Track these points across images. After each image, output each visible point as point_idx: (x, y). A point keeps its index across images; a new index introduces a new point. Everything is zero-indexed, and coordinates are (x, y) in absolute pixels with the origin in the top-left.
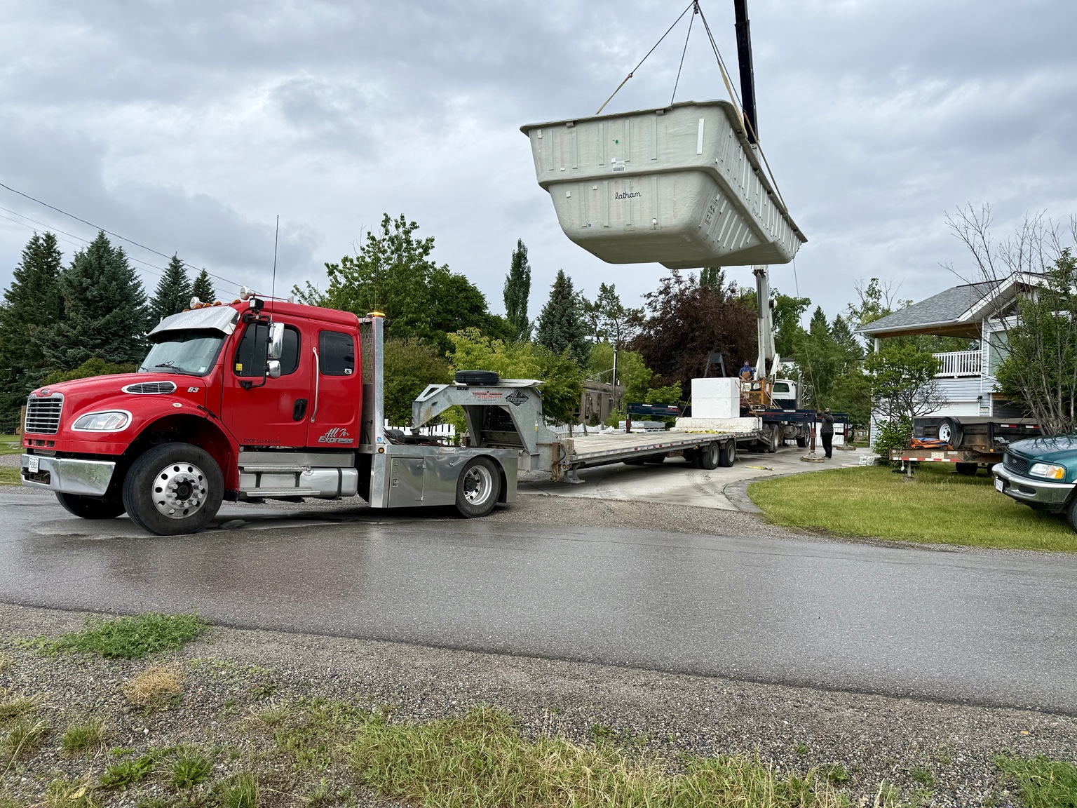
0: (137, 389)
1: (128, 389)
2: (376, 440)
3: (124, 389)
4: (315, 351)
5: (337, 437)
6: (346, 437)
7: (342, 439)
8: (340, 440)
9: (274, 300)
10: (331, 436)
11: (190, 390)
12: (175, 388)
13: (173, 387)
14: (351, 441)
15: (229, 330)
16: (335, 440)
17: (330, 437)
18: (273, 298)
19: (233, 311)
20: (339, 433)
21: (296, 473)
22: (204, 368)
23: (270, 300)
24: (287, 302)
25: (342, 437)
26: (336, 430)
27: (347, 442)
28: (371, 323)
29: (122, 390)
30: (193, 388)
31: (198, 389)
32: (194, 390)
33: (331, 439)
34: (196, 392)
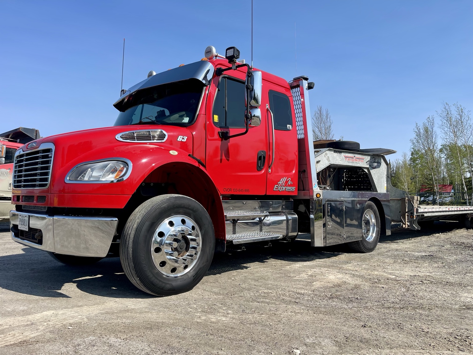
2: (314, 186)
4: (267, 106)
5: (286, 185)
6: (291, 185)
10: (282, 185)
11: (180, 138)
12: (166, 138)
13: (165, 135)
14: (294, 188)
16: (284, 188)
20: (286, 182)
22: (188, 119)
25: (289, 186)
26: (285, 180)
27: (291, 189)
28: (298, 86)
29: (116, 138)
30: (182, 137)
31: (186, 138)
32: (183, 138)
33: (282, 187)
34: (185, 141)
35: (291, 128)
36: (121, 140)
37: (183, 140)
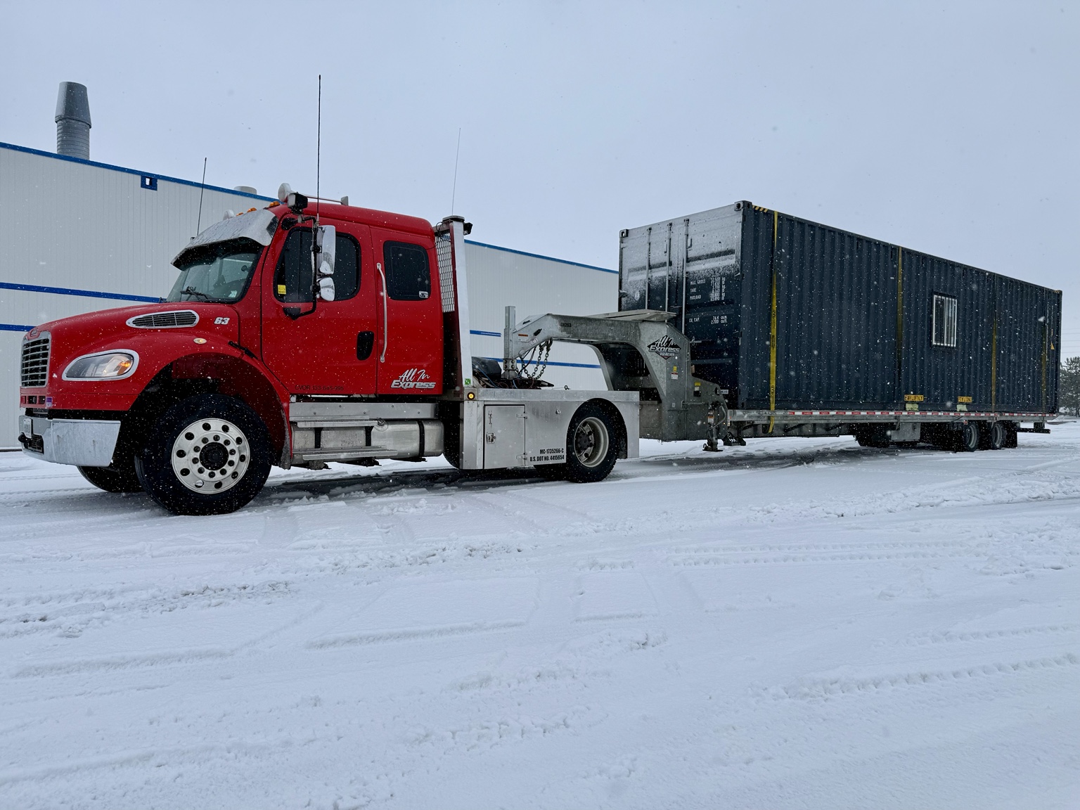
0: (147, 321)
1: (134, 322)
2: (464, 383)
3: (130, 323)
4: (379, 267)
5: (415, 380)
6: (426, 380)
7: (422, 383)
8: (419, 385)
9: (320, 201)
10: (407, 380)
11: (218, 321)
12: (197, 321)
13: (194, 318)
14: (432, 385)
15: (266, 240)
16: (412, 385)
17: (405, 381)
18: (318, 198)
19: (270, 216)
20: (417, 376)
21: (366, 427)
22: (236, 293)
23: (316, 201)
24: (340, 204)
25: (421, 381)
26: (413, 372)
27: (427, 387)
28: (448, 231)
29: (127, 324)
30: (221, 319)
31: (228, 319)
32: (223, 321)
33: (407, 383)
34: (226, 323)
35: (427, 296)
36: (134, 326)
37: (223, 323)
